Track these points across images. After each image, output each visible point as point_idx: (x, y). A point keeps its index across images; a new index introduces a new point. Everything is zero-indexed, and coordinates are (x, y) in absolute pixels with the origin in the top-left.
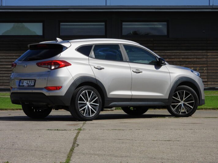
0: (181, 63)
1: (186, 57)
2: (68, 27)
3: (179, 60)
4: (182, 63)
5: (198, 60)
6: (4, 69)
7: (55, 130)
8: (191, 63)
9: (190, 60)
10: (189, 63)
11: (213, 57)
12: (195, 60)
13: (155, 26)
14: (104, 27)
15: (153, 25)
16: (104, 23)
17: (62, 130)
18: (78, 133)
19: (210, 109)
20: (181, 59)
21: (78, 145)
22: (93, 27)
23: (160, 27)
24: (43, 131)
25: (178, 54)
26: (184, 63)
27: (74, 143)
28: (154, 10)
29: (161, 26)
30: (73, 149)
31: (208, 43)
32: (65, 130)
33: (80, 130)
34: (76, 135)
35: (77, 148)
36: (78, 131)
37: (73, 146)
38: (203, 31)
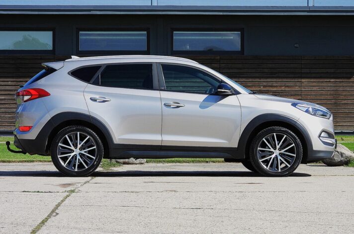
1: (270, 84)
5: (287, 89)
7: (35, 192)
8: (278, 94)
9: (275, 89)
10: (274, 94)
12: (283, 88)
13: (224, 38)
14: (145, 38)
15: (220, 35)
16: (145, 32)
17: (45, 192)
21: (57, 214)
23: (231, 39)
27: (53, 211)
30: (46, 220)
31: (302, 63)
32: (50, 192)
33: (73, 191)
34: (62, 199)
35: (53, 218)
36: (68, 194)
37: (49, 216)
38: (295, 46)
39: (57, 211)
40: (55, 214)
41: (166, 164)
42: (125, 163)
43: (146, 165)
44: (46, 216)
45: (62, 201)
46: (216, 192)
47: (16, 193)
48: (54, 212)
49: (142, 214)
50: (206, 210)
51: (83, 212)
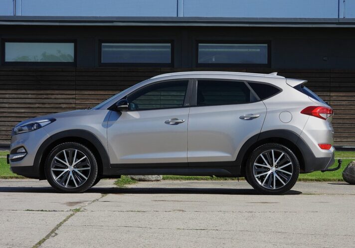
2: (114, 49)
6: (13, 115)
7: (38, 211)
11: (341, 98)
14: (169, 50)
16: (169, 45)
17: (49, 211)
18: (72, 215)
19: (312, 180)
21: (56, 234)
22: (153, 50)
23: (258, 52)
27: (53, 231)
28: (247, 25)
29: (259, 50)
30: (44, 240)
31: (331, 76)
32: (54, 211)
33: (78, 210)
34: (65, 219)
35: (51, 239)
36: (72, 213)
37: (48, 237)
38: (324, 58)
39: (57, 232)
40: (54, 234)
41: (184, 181)
42: (140, 180)
43: (163, 182)
44: (44, 236)
45: (65, 221)
46: (225, 212)
47: (19, 212)
48: (53, 233)
49: (143, 235)
50: (211, 231)
51: (83, 232)
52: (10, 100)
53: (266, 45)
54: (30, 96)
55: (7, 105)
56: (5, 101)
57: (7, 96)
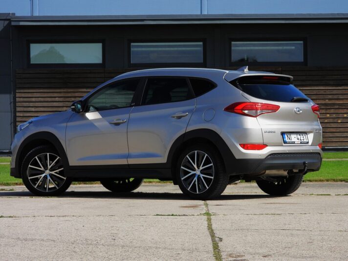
0: (327, 107)
1: (335, 97)
2: (144, 49)
3: (323, 102)
4: (329, 107)
7: (169, 215)
8: (344, 107)
10: (341, 107)
13: (285, 48)
14: (201, 49)
16: (201, 43)
17: (180, 215)
18: (209, 220)
20: (327, 100)
21: (221, 239)
22: (183, 49)
23: (293, 49)
24: (151, 217)
25: (322, 92)
26: (332, 107)
27: (213, 236)
28: (283, 22)
33: (209, 214)
35: (221, 244)
36: (206, 217)
39: (217, 236)
40: (218, 239)
45: (210, 225)
52: (37, 103)
53: (302, 42)
54: (57, 99)
55: (33, 109)
56: (31, 104)
57: (33, 99)
